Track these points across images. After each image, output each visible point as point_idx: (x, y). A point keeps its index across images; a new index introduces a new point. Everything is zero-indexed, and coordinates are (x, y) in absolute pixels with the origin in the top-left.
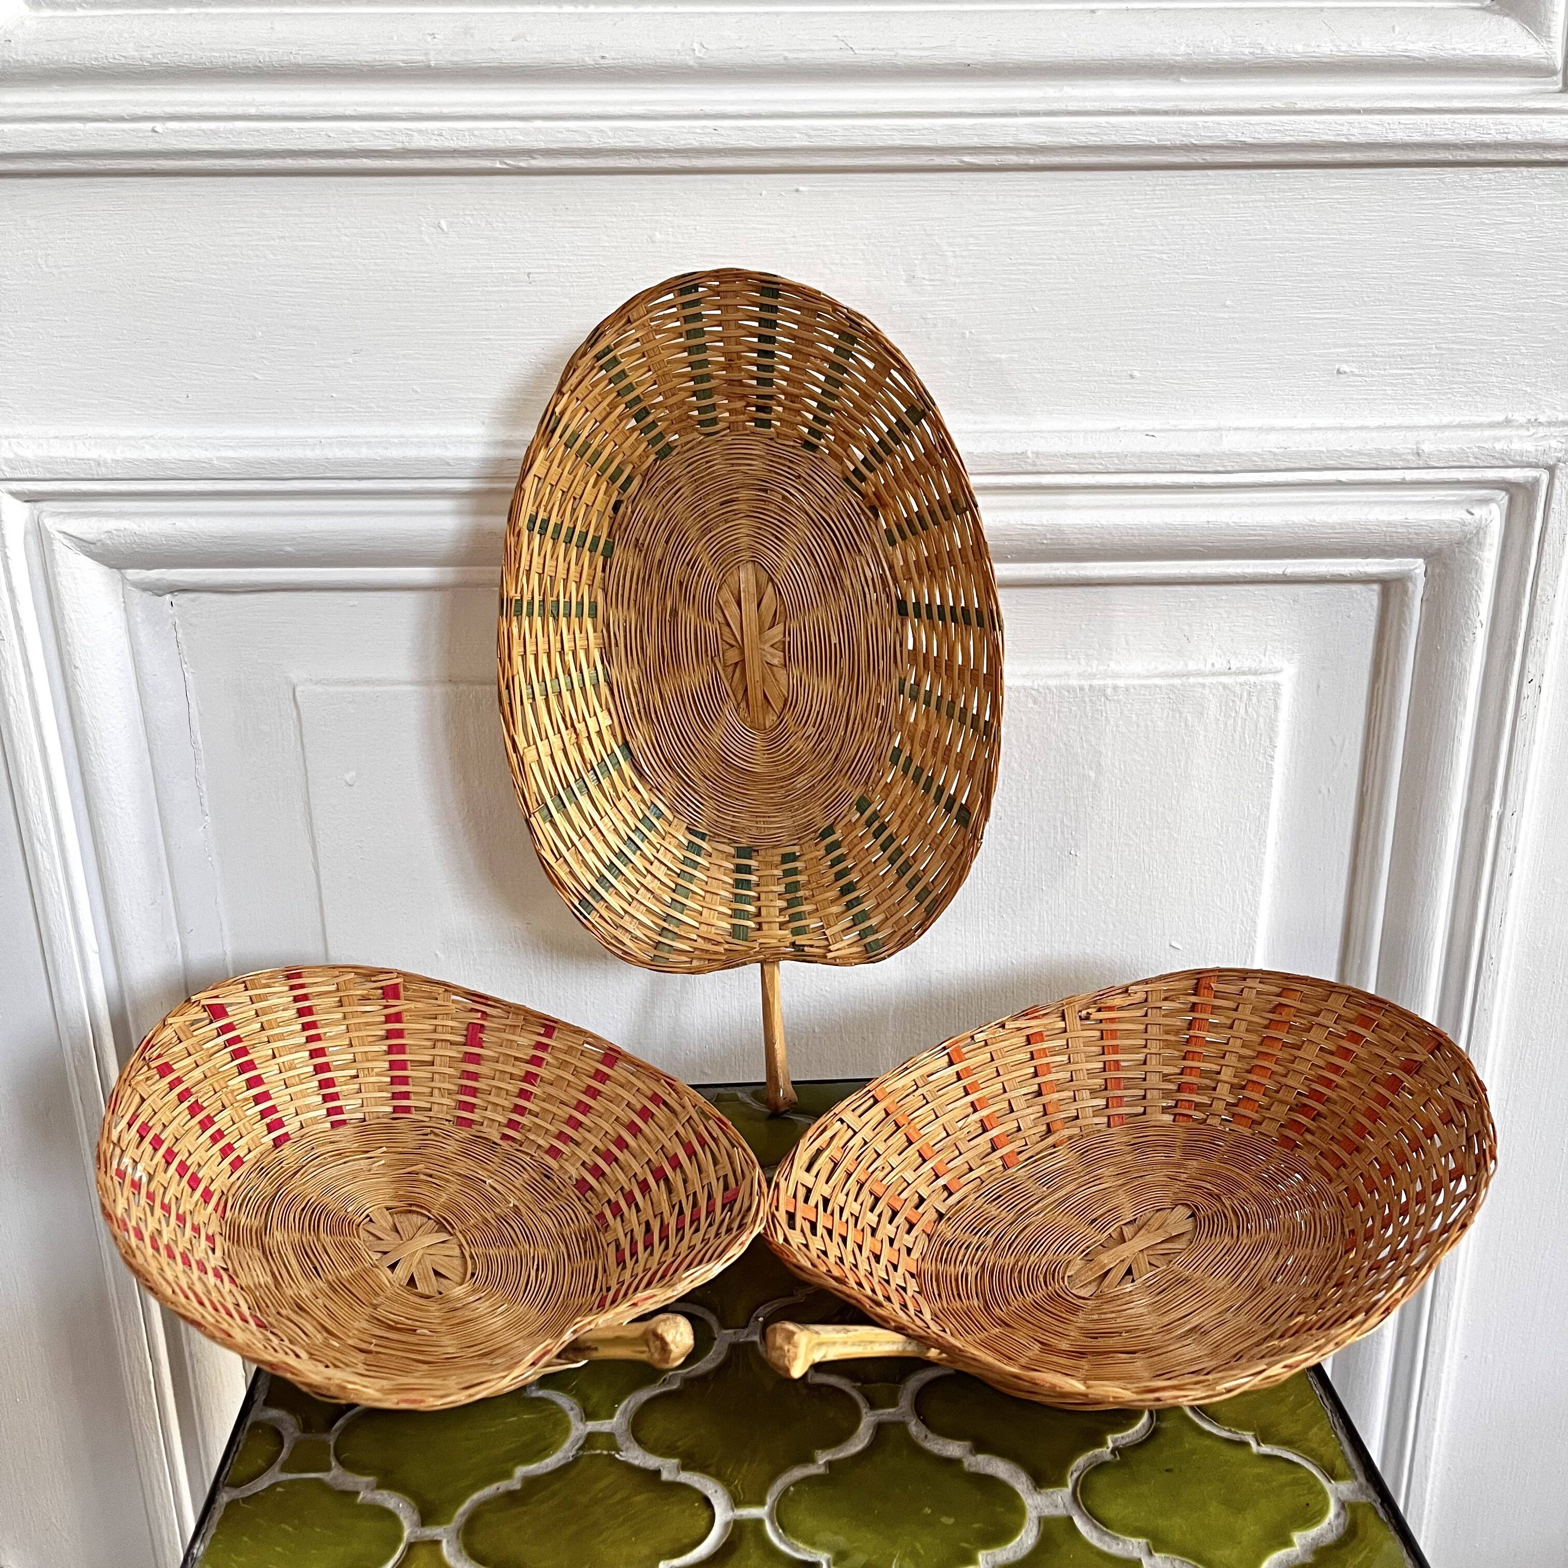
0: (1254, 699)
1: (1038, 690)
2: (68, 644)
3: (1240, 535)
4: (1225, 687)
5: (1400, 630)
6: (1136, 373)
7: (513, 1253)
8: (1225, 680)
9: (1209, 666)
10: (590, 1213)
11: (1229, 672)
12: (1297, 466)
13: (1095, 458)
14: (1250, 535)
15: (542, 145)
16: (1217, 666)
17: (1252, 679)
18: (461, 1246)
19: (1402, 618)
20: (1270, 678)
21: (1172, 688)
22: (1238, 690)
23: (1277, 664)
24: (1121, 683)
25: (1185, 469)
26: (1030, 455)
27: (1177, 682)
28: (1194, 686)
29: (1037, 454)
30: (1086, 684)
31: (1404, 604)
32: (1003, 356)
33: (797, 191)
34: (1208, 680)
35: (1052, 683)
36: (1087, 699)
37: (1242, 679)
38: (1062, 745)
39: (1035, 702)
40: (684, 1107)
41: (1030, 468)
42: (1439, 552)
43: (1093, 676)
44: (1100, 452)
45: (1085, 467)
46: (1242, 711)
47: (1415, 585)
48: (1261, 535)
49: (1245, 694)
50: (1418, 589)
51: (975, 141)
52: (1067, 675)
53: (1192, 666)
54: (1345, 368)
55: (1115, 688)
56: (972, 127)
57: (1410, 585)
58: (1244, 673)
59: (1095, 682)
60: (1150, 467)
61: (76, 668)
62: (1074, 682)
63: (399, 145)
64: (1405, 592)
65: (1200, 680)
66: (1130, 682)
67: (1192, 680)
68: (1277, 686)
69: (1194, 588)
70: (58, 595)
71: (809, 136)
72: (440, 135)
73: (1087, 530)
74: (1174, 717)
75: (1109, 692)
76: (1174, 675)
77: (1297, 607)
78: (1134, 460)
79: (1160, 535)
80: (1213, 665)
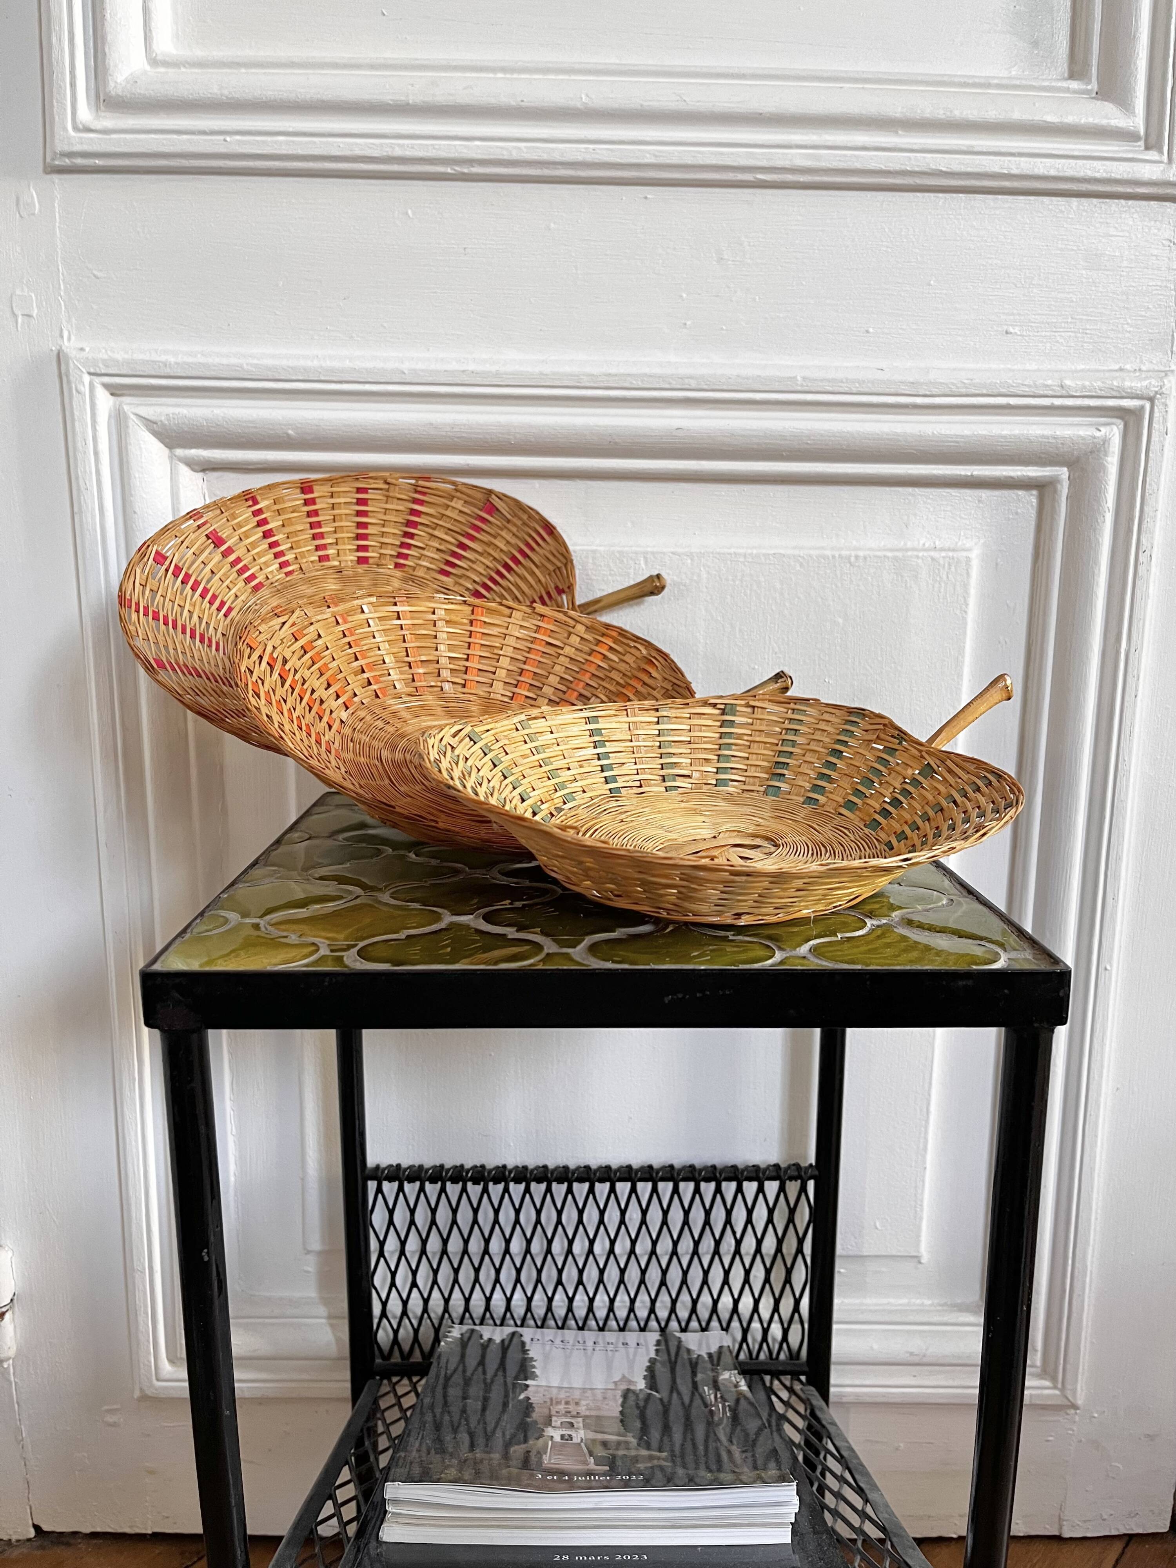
0: (953, 569)
1: (803, 558)
2: (132, 495)
4: (933, 559)
5: (1053, 519)
6: (870, 330)
8: (932, 554)
9: (921, 545)
11: (935, 549)
13: (842, 382)
15: (479, 157)
16: (927, 545)
17: (950, 554)
19: (1054, 511)
20: (965, 554)
21: (896, 559)
22: (941, 562)
23: (968, 544)
24: (861, 554)
25: (904, 392)
26: (799, 378)
27: (899, 554)
28: (911, 557)
29: (804, 378)
30: (836, 554)
31: (1055, 500)
32: (781, 315)
33: (646, 198)
34: (921, 554)
35: (812, 552)
36: (837, 565)
37: (943, 554)
38: (820, 600)
41: (799, 388)
42: (1078, 460)
43: (841, 549)
44: (847, 379)
45: (836, 389)
46: (944, 577)
47: (1062, 485)
48: (955, 442)
49: (946, 565)
50: (1064, 490)
51: (764, 163)
52: (823, 548)
53: (909, 545)
54: (1011, 330)
55: (857, 557)
56: (763, 154)
57: (1059, 487)
58: (945, 550)
59: (842, 553)
60: (881, 391)
61: (135, 513)
62: (828, 553)
63: (385, 154)
64: (1055, 491)
65: (915, 553)
66: (868, 553)
67: (909, 553)
68: (968, 560)
69: (911, 489)
70: (128, 462)
71: (656, 156)
72: (412, 148)
73: (837, 434)
74: (897, 580)
75: (853, 559)
76: (897, 550)
77: (981, 505)
78: (870, 385)
79: (888, 439)
80: (924, 545)
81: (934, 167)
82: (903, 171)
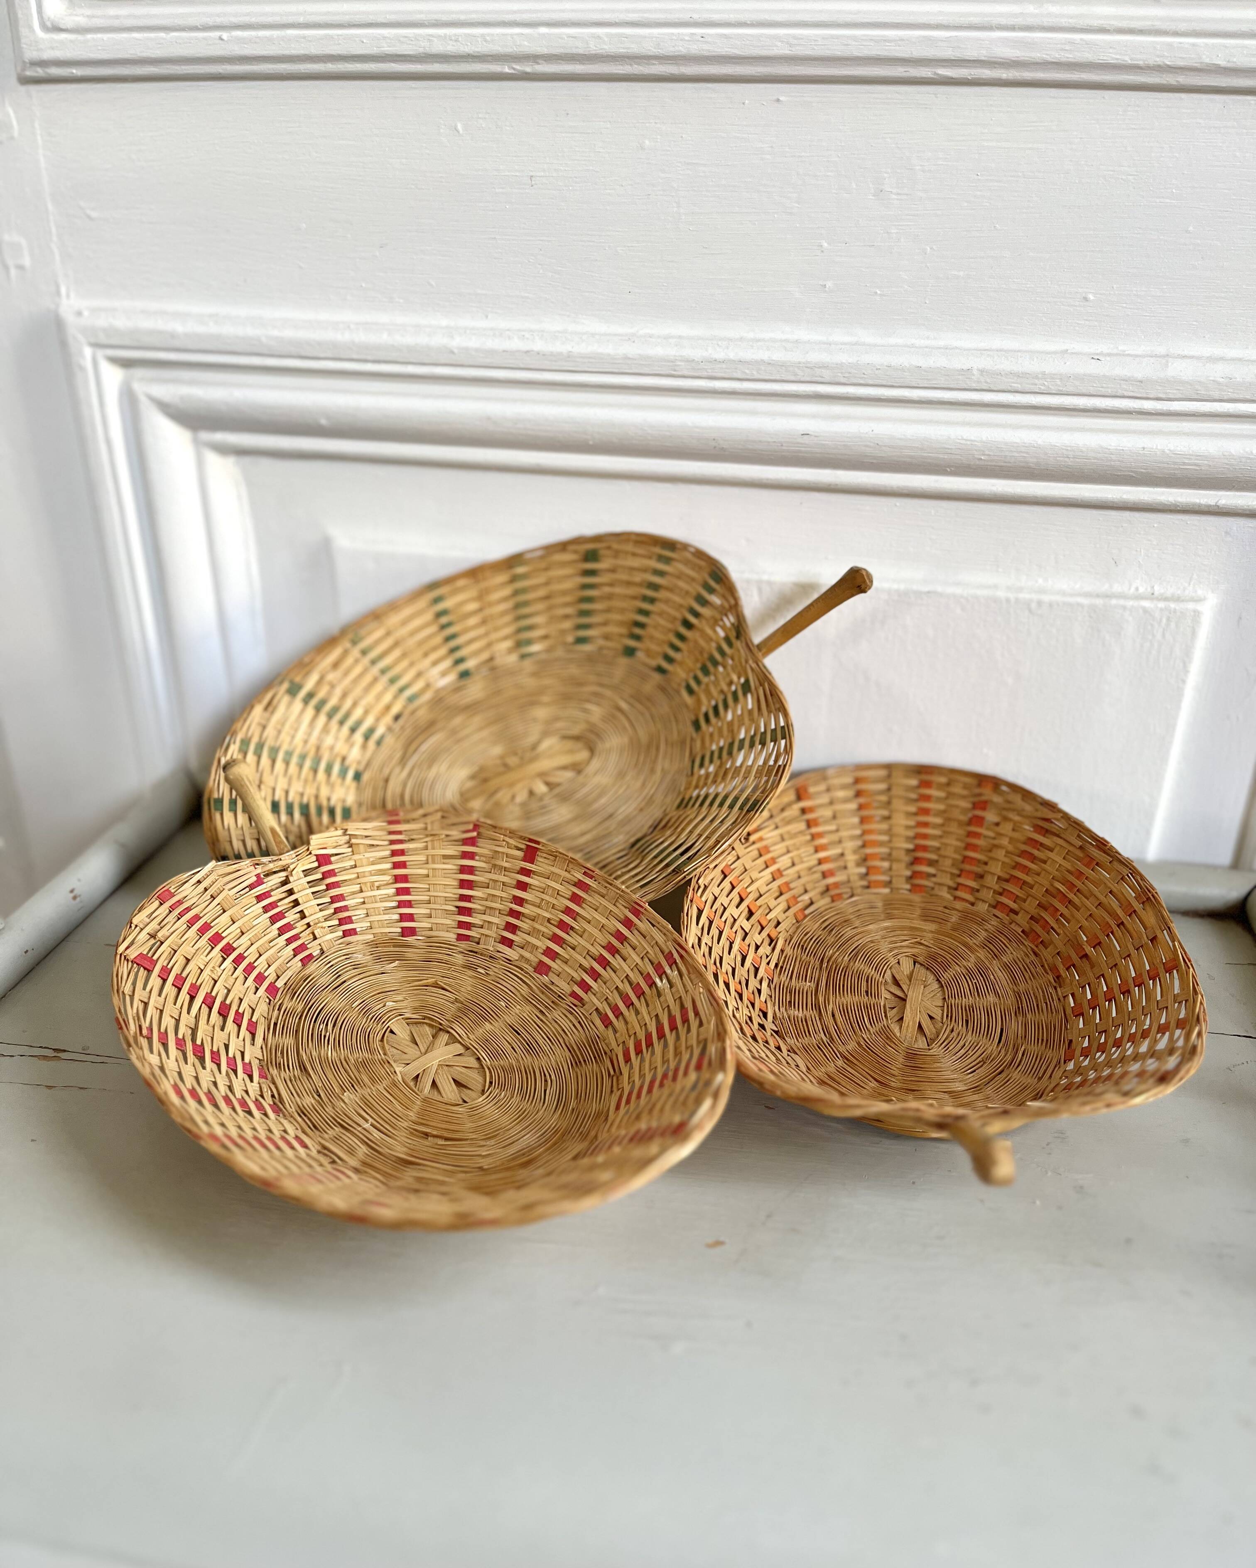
0: (1173, 625)
1: (967, 598)
3: (1175, 463)
4: (1145, 611)
6: (1091, 297)
8: (1146, 604)
9: (1133, 590)
11: (1152, 597)
12: (1241, 396)
13: (1037, 377)
14: (1184, 464)
15: (545, 51)
16: (1141, 590)
17: (1173, 605)
20: (1191, 606)
21: (1094, 607)
22: (1157, 615)
23: (1200, 592)
24: (1046, 598)
25: (1126, 394)
26: (975, 372)
27: (1099, 602)
28: (1115, 607)
29: (982, 371)
30: (1011, 596)
32: (961, 273)
33: (778, 100)
34: (1130, 603)
35: (979, 592)
36: (1011, 611)
37: (1161, 605)
39: (962, 609)
41: (974, 385)
43: (1020, 590)
44: (1044, 373)
45: (1028, 387)
46: (1159, 636)
48: (1196, 465)
49: (1164, 620)
51: (949, 53)
52: (996, 587)
53: (1117, 588)
55: (1040, 603)
56: (947, 40)
58: (1166, 599)
59: (1021, 596)
60: (1092, 391)
62: (1001, 594)
63: (421, 50)
65: (1122, 602)
66: (1055, 598)
67: (1114, 602)
68: (1197, 614)
69: (1127, 514)
71: (791, 45)
72: (457, 41)
73: (1023, 449)
74: (1092, 635)
75: (1034, 606)
76: (1098, 596)
78: (1077, 383)
79: (1095, 458)
80: (1137, 589)
81: (1207, 61)
82: (1159, 66)
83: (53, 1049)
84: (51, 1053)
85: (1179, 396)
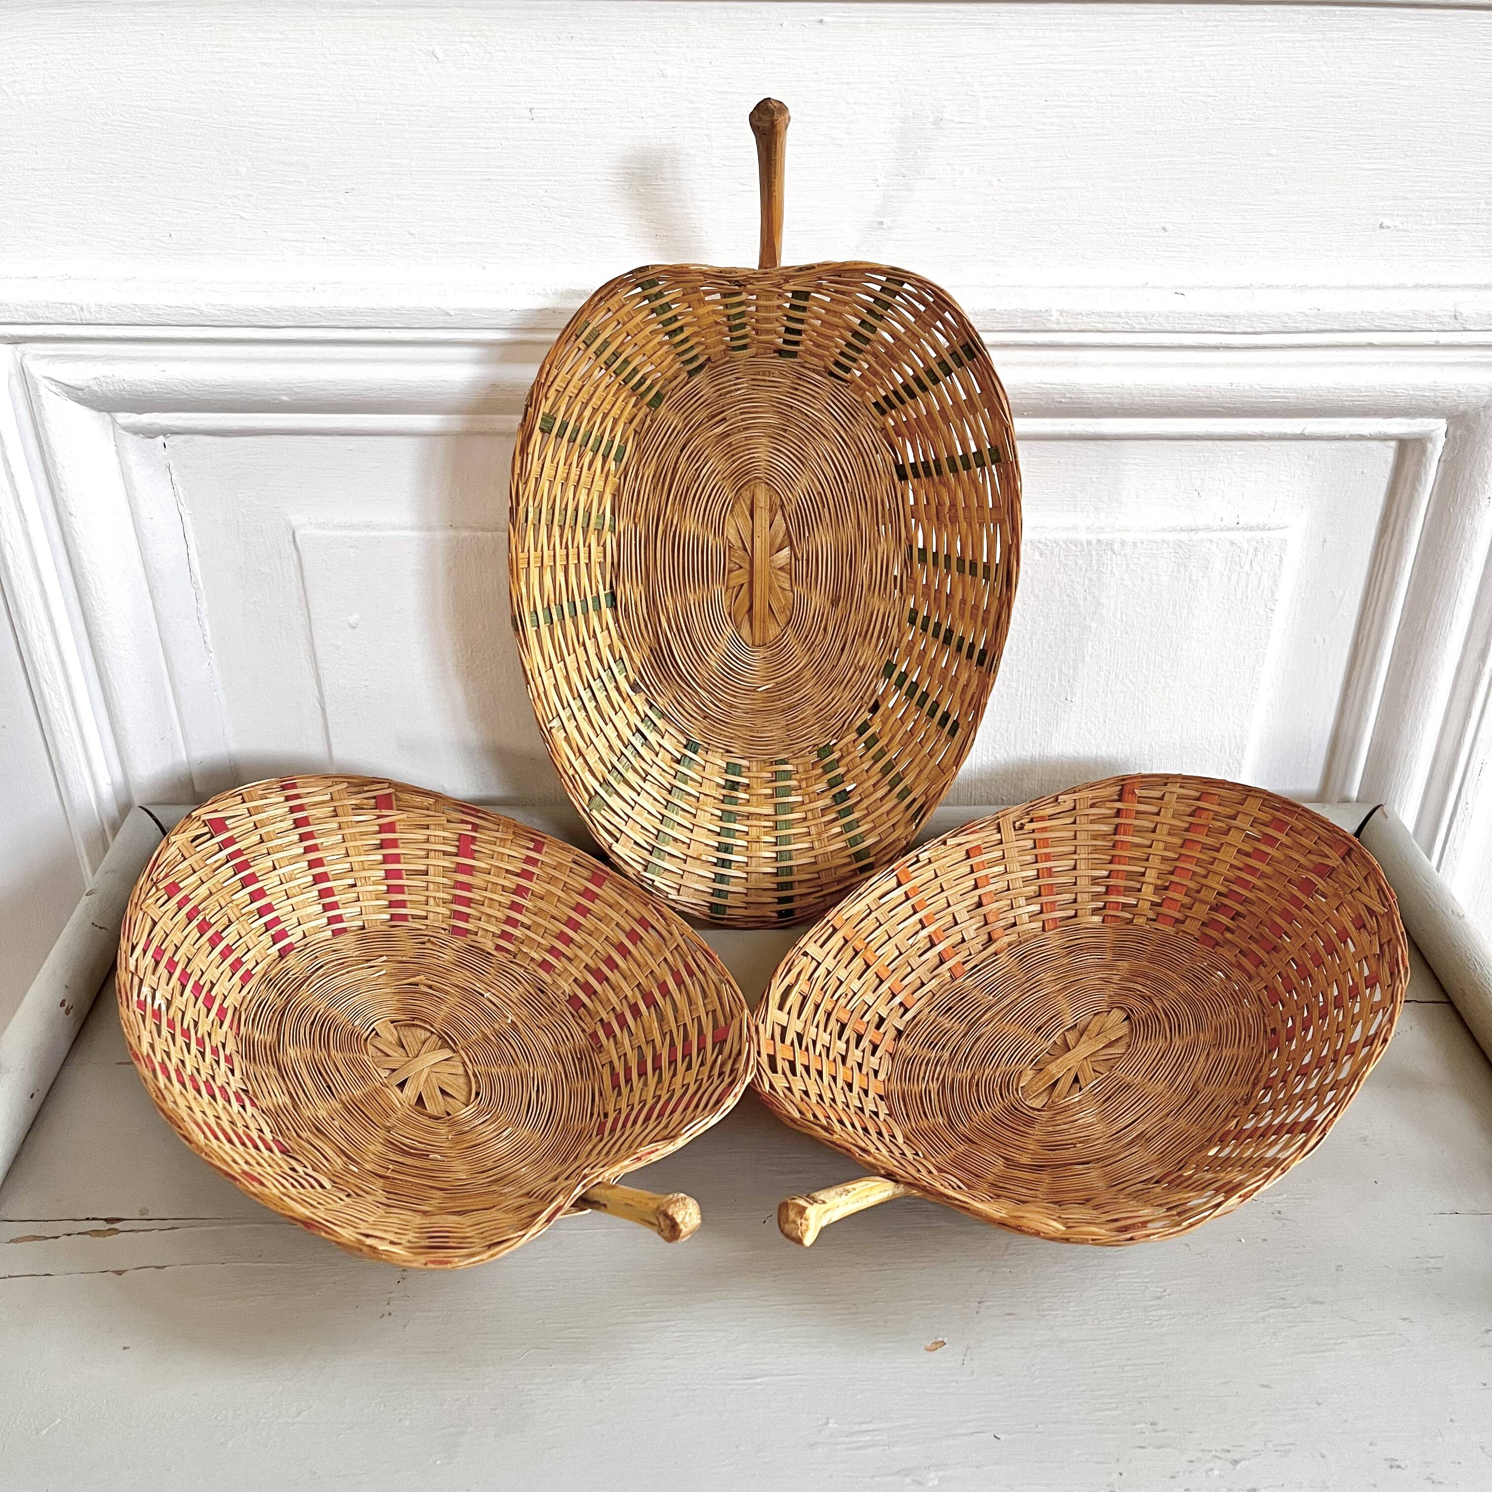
0: (1260, 555)
2: (61, 490)
3: (1264, 398)
4: (1232, 543)
5: (1414, 489)
6: (1169, 224)
7: (514, 1071)
8: (1232, 535)
9: (1218, 520)
10: (583, 1031)
11: (1238, 527)
12: (1329, 327)
13: (1120, 316)
14: (1273, 397)
16: (1226, 520)
17: (1260, 535)
18: (464, 1063)
19: (1417, 478)
20: (1278, 534)
21: (1179, 543)
22: (1245, 546)
23: (1287, 519)
24: (1129, 537)
25: (1213, 329)
26: (1054, 312)
27: (1184, 536)
28: (1202, 541)
29: (1061, 312)
30: (1093, 538)
31: (1420, 464)
33: (821, 21)
34: (1215, 536)
35: (1060, 536)
36: (1094, 553)
37: (1249, 535)
38: (1065, 597)
39: (1041, 555)
40: (672, 934)
41: (1053, 326)
42: (1464, 415)
43: (1102, 529)
44: (1126, 311)
45: (1110, 326)
46: (1247, 567)
47: (1434, 445)
48: (1284, 397)
49: (1252, 551)
50: (1436, 450)
52: (1075, 527)
53: (1201, 519)
54: (1388, 222)
55: (1123, 543)
57: (1430, 446)
58: (1251, 529)
59: (1102, 537)
60: (1177, 327)
61: (71, 515)
62: (1083, 536)
64: (1423, 451)
65: (1209, 535)
66: (1139, 536)
67: (1201, 535)
68: (1284, 541)
69: (1210, 443)
73: (1107, 391)
74: (1179, 572)
75: (1117, 546)
76: (1182, 530)
77: (1311, 462)
78: (1161, 320)
79: (1181, 396)
80: (1222, 520)
83: (105, 1220)
84: (102, 1226)
85: (1266, 329)
